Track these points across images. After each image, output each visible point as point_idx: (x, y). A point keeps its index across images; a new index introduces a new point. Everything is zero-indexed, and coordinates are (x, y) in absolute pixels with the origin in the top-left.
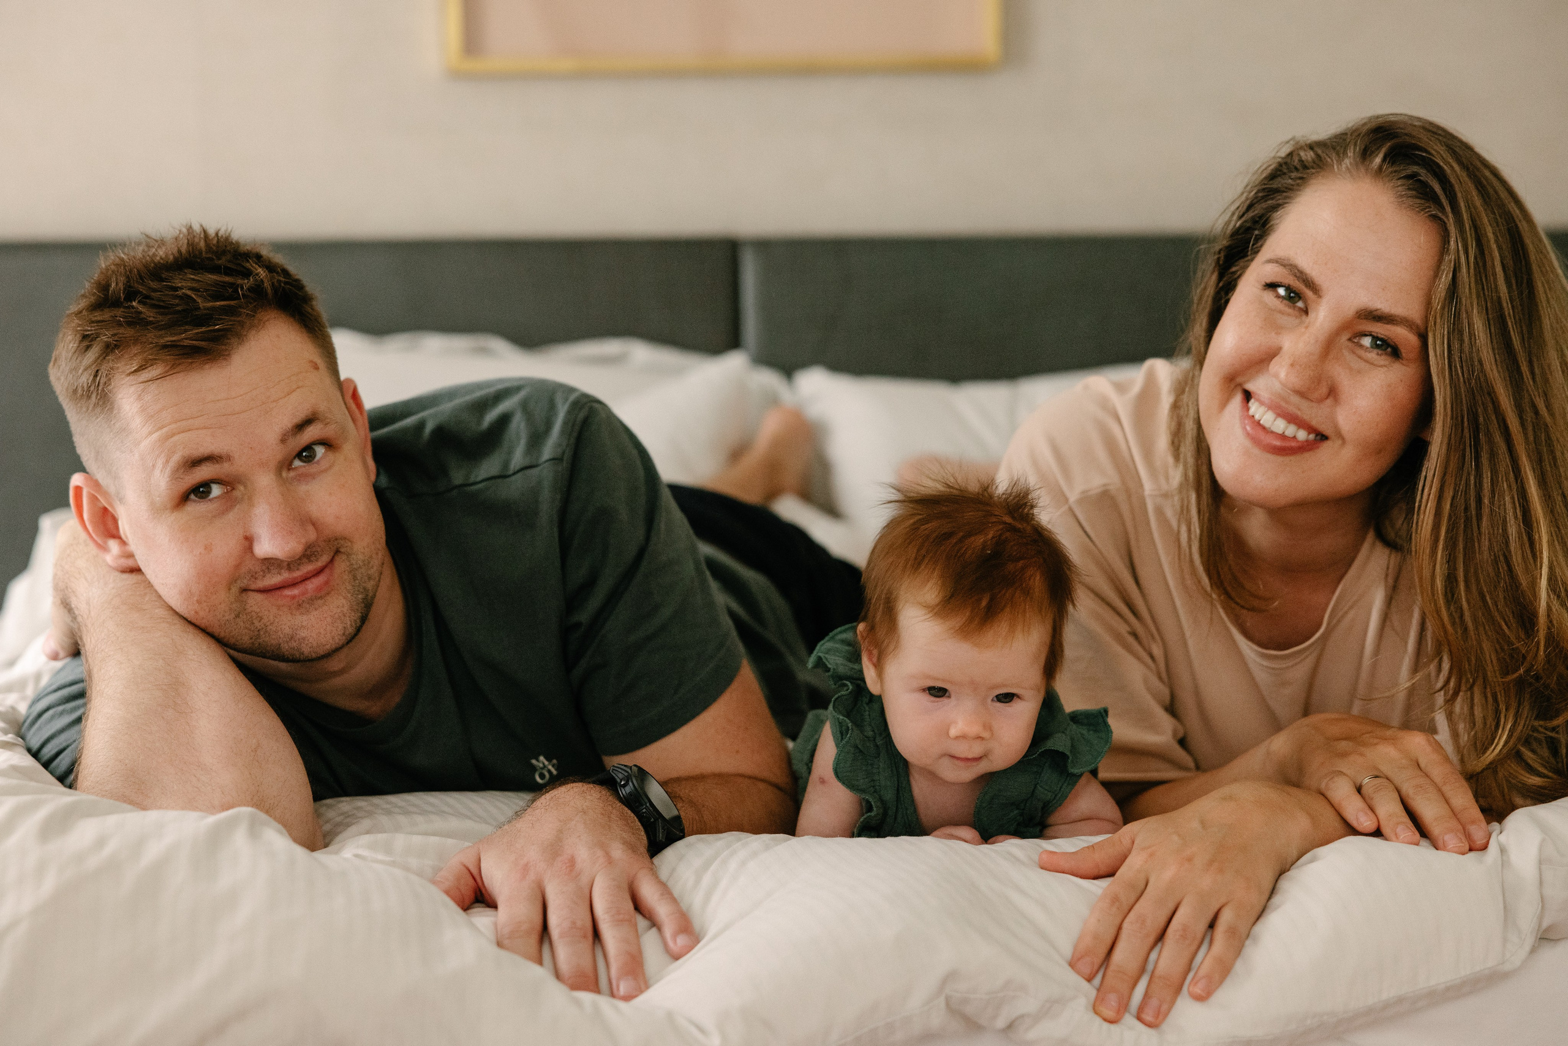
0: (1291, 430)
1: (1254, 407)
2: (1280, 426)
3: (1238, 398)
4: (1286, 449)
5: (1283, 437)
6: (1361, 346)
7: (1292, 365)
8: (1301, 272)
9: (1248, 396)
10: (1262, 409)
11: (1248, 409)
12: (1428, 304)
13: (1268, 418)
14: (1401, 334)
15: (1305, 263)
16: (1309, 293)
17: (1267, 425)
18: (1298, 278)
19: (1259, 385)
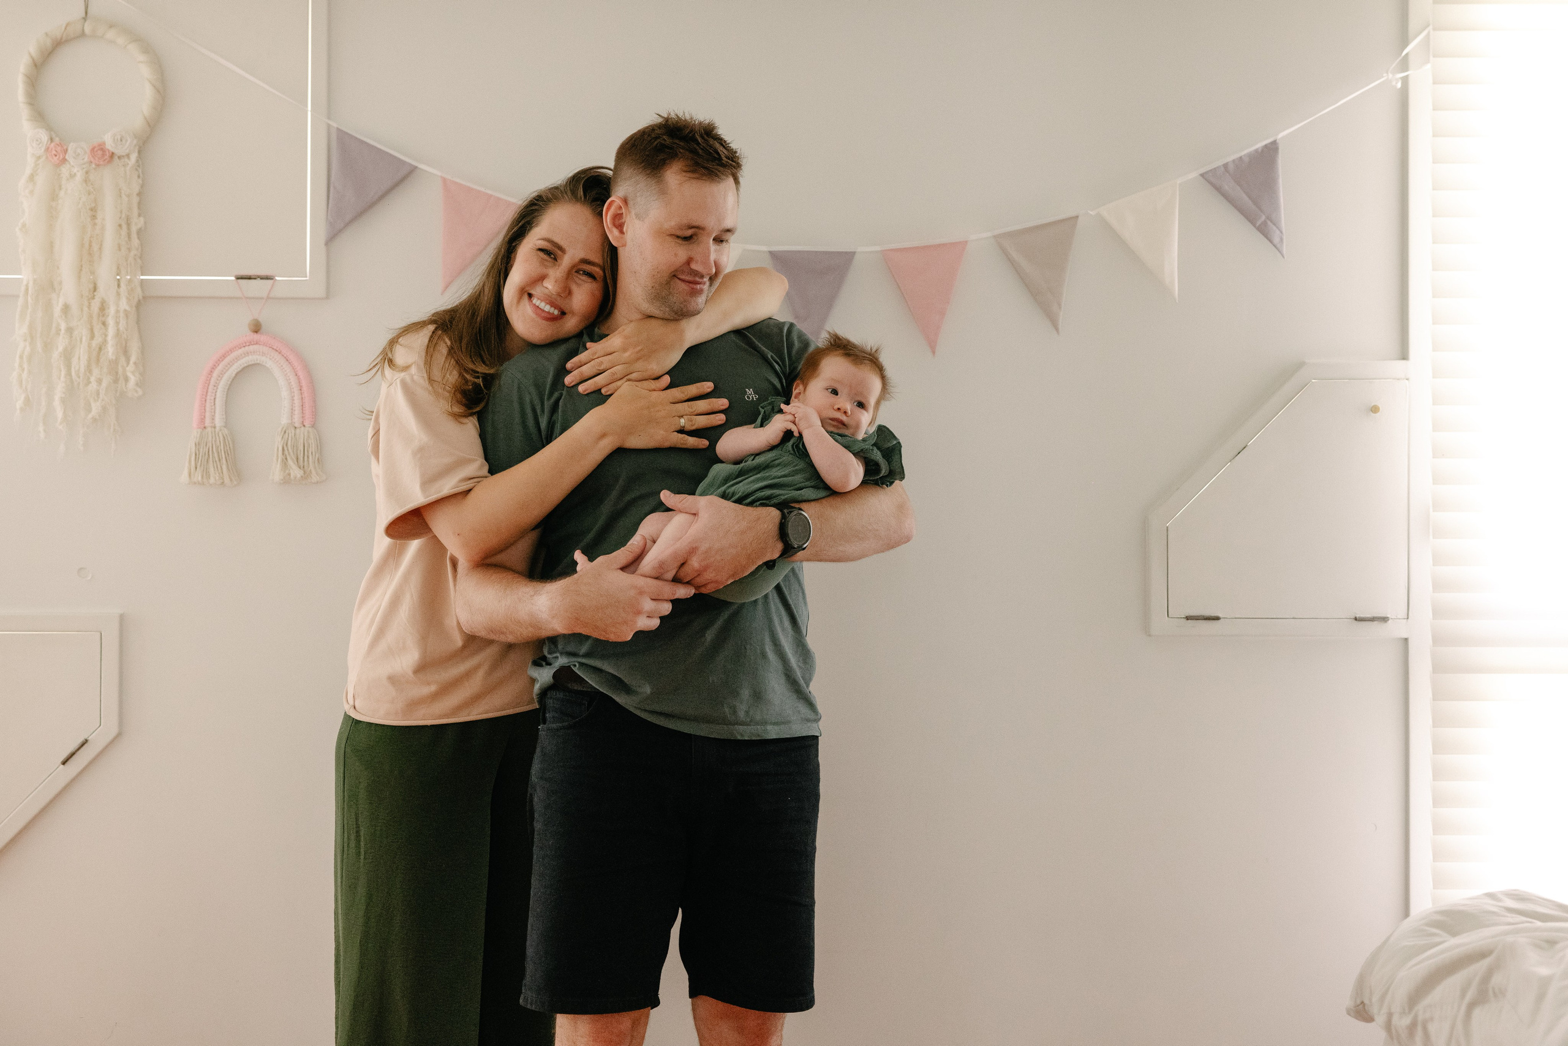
0: (552, 310)
1: (535, 301)
2: (547, 308)
3: (526, 297)
4: (552, 319)
5: (549, 313)
6: (580, 274)
7: (556, 282)
8: (556, 243)
9: (530, 296)
10: (539, 301)
11: (532, 301)
12: (603, 259)
13: (542, 305)
14: (596, 270)
15: (557, 239)
16: (559, 252)
17: (542, 308)
18: (555, 246)
19: (537, 291)
